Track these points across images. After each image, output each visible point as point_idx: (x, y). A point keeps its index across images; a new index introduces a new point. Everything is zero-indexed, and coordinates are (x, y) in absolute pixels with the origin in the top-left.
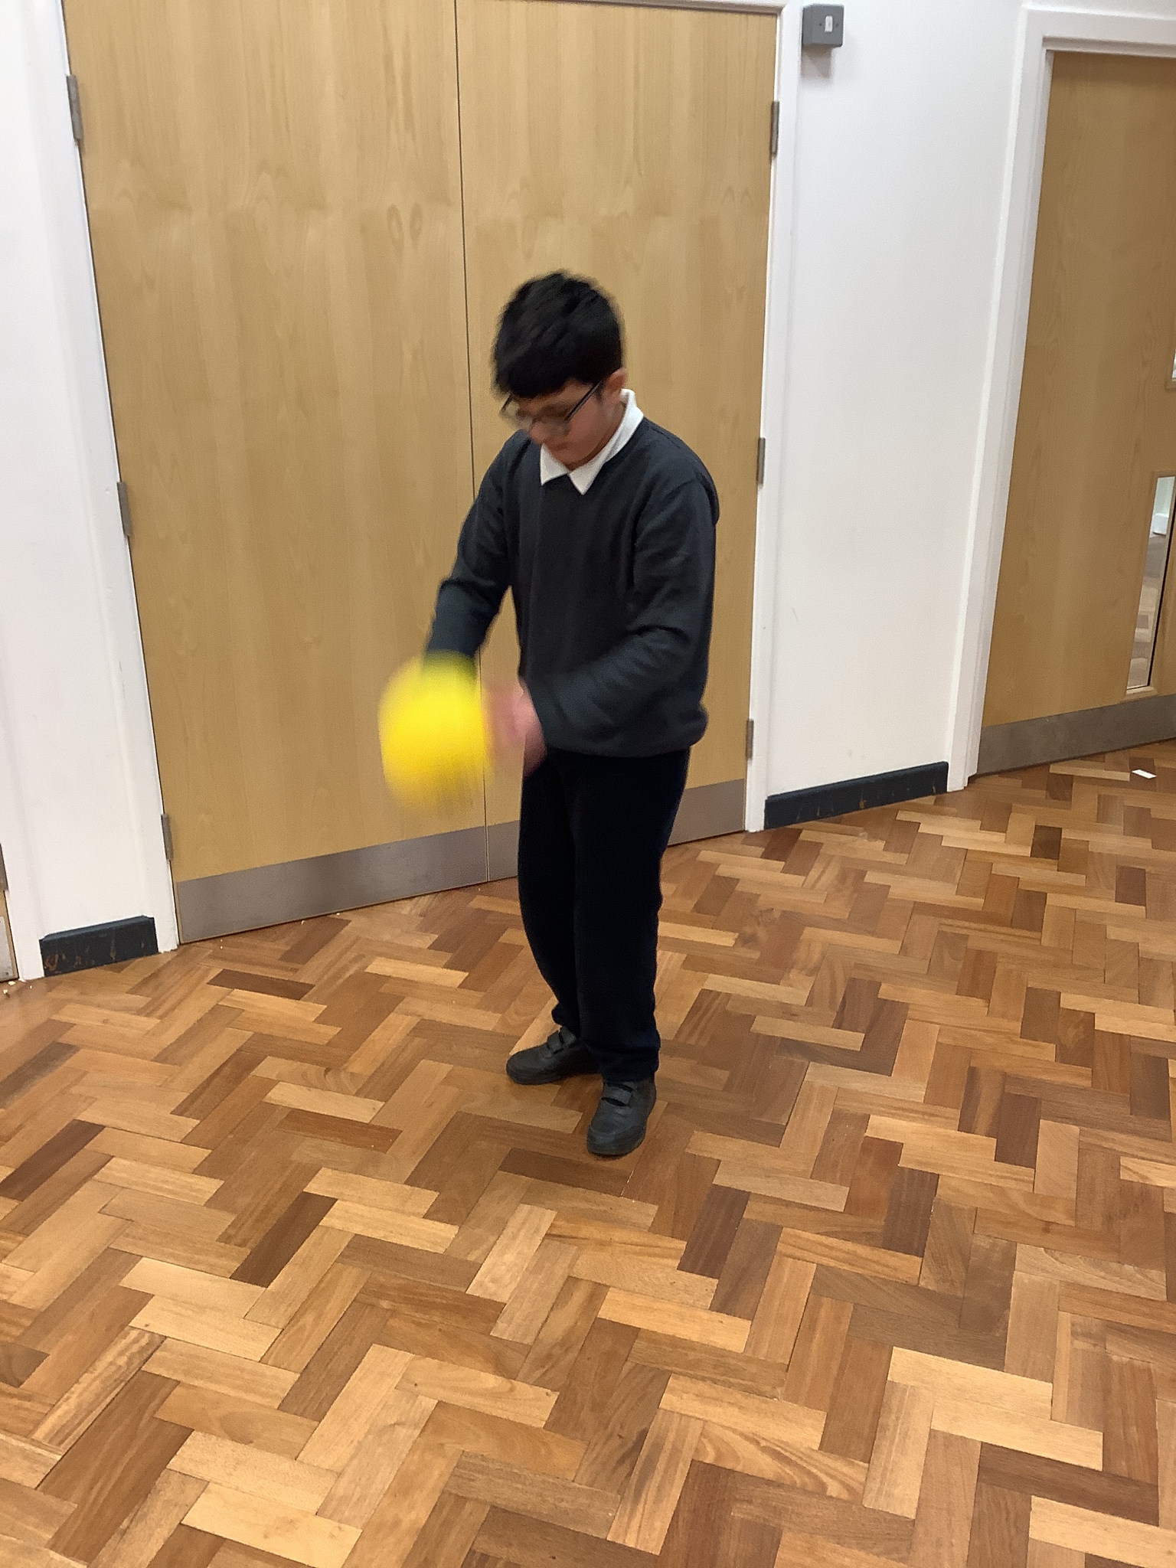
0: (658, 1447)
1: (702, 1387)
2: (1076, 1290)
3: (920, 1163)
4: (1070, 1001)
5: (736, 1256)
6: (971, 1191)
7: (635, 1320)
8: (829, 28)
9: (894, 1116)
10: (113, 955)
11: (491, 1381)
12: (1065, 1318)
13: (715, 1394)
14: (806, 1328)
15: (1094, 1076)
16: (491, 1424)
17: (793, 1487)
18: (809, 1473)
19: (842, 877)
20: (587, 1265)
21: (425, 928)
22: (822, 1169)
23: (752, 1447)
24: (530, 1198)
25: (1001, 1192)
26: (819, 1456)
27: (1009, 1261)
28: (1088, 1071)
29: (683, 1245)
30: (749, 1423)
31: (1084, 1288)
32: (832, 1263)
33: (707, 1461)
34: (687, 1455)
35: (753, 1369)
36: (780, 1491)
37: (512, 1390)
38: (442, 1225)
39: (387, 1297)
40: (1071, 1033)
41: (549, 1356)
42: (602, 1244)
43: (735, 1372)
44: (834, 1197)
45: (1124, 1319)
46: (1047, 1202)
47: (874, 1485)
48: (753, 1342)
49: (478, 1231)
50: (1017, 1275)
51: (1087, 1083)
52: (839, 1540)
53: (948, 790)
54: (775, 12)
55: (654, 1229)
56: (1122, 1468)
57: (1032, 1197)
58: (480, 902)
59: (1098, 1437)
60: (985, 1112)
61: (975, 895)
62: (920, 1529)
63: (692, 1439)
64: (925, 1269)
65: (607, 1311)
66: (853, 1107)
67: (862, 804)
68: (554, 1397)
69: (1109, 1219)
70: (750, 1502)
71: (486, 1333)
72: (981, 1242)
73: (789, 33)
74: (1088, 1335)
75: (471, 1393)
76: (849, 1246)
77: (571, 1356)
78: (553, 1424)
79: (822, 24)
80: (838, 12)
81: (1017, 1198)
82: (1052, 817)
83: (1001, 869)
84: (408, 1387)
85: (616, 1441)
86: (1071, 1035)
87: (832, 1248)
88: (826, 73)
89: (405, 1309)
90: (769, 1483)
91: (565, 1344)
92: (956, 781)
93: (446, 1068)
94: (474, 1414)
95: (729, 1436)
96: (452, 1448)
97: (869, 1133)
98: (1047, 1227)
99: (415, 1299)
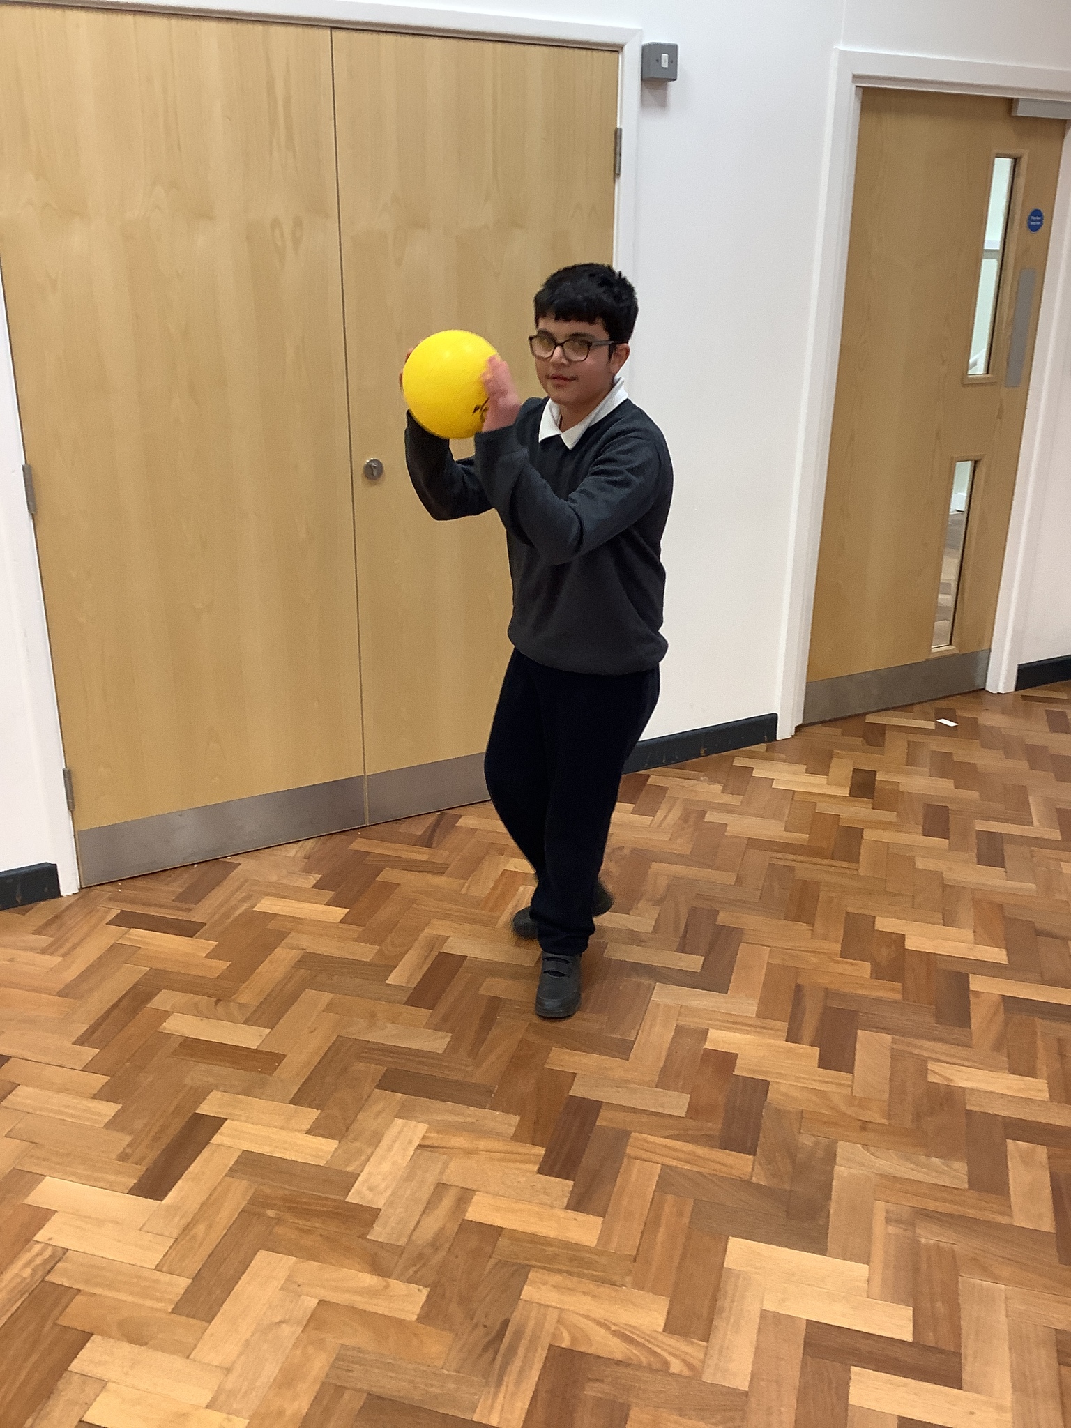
0: (519, 1334)
1: (556, 1279)
2: (890, 1182)
3: (754, 1071)
4: (885, 924)
5: (589, 1160)
6: (795, 1094)
7: (498, 1220)
8: (665, 64)
9: (729, 1029)
10: (18, 899)
11: (369, 1280)
12: (880, 1206)
13: (570, 1285)
14: (651, 1224)
15: (904, 991)
16: (366, 1317)
17: (639, 1366)
18: (654, 1353)
19: (685, 818)
20: (456, 1172)
21: (307, 870)
22: (667, 1078)
23: (603, 1331)
24: (404, 1112)
25: (822, 1094)
26: (661, 1337)
27: (831, 1157)
28: (898, 986)
29: (542, 1151)
30: (599, 1310)
31: (896, 1179)
32: (674, 1163)
33: (564, 1345)
34: (545, 1341)
35: (604, 1260)
36: (629, 1371)
37: (387, 1287)
38: (323, 1140)
39: (272, 1207)
40: (885, 952)
41: (421, 1256)
42: (469, 1153)
43: (589, 1264)
44: (676, 1103)
45: (932, 1205)
46: (863, 1103)
47: (712, 1362)
48: (605, 1236)
49: (357, 1144)
50: (838, 1169)
51: (898, 997)
52: (681, 1412)
53: (778, 739)
54: (616, 49)
55: (516, 1138)
56: (930, 1339)
57: (851, 1099)
58: (359, 844)
59: (909, 1312)
60: (810, 1024)
61: (800, 831)
62: (753, 1400)
63: (550, 1325)
64: (757, 1165)
65: (475, 1213)
66: (693, 1022)
67: (702, 752)
68: (425, 1292)
69: (918, 1116)
70: (601, 1381)
71: (363, 1236)
72: (806, 1140)
73: (630, 68)
74: (898, 1221)
75: (348, 1291)
76: (689, 1147)
77: (442, 1254)
78: (425, 1317)
79: (659, 61)
80: (672, 50)
81: (836, 1099)
82: (867, 761)
83: (824, 808)
84: (291, 1287)
85: (481, 1330)
86: (885, 954)
87: (674, 1150)
88: (663, 104)
89: (289, 1217)
90: (618, 1363)
91: (434, 1245)
92: (784, 730)
93: (327, 997)
94: (353, 1310)
95: (583, 1323)
96: (333, 1341)
97: (708, 1046)
98: (864, 1126)
99: (297, 1207)
